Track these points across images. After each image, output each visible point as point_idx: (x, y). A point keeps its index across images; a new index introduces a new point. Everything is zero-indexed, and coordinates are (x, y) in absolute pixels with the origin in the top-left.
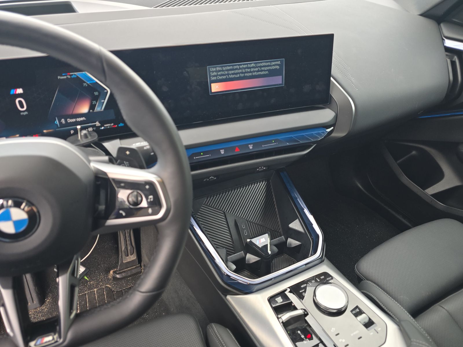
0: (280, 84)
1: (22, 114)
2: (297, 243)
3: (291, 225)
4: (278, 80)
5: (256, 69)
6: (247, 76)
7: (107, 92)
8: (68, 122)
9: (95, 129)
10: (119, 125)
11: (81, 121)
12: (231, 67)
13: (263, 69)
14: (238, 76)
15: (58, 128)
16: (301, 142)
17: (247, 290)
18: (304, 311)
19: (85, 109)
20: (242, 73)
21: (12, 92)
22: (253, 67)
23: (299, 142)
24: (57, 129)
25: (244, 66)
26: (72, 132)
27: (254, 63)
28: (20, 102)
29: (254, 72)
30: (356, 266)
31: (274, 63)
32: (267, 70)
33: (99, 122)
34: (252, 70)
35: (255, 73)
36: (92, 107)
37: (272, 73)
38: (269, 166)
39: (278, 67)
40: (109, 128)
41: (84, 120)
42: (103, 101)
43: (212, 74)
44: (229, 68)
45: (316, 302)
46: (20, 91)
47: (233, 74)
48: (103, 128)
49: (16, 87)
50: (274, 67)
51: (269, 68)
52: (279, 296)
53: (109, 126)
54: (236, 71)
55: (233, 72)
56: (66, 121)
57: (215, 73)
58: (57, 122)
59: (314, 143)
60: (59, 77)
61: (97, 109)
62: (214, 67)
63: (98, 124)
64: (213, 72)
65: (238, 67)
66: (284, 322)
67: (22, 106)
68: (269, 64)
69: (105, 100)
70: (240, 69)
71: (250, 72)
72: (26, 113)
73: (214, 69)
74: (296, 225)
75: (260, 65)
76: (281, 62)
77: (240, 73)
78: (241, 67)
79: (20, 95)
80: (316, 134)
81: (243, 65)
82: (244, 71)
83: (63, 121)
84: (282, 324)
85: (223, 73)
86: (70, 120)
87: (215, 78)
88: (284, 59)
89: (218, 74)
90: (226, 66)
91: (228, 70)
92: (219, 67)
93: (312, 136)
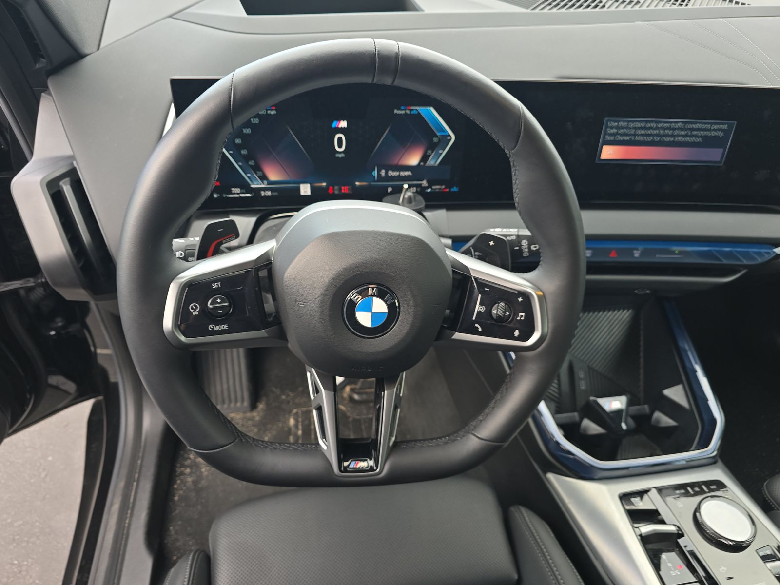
0: (715, 162)
1: (337, 155)
2: (670, 422)
3: (667, 392)
4: (715, 155)
5: (684, 133)
6: (664, 142)
7: (450, 140)
8: (389, 175)
9: (419, 189)
10: (452, 190)
11: (405, 176)
12: (643, 124)
13: (694, 133)
14: (650, 139)
15: (374, 181)
16: (725, 262)
17: (584, 473)
18: (677, 529)
19: (414, 160)
20: (658, 135)
21: (335, 124)
22: (679, 129)
23: (722, 261)
24: (372, 184)
25: (665, 125)
26: (390, 190)
27: (683, 122)
28: (340, 139)
29: (678, 136)
30: (766, 485)
31: (715, 127)
32: (701, 136)
33: (428, 182)
34: (676, 132)
35: (680, 139)
36: (425, 158)
37: (709, 142)
38: (657, 289)
39: (721, 134)
40: (438, 192)
41: (409, 176)
42: (440, 152)
43: (610, 131)
44: (639, 125)
45: (700, 521)
46: (343, 124)
47: (642, 135)
48: (429, 190)
49: (340, 119)
50: (713, 133)
51: (705, 133)
52: (637, 495)
53: (438, 189)
54: (650, 132)
55: (643, 132)
56: (386, 173)
57: (614, 131)
58: (375, 173)
59: (745, 267)
60: (395, 111)
61: (431, 162)
62: (615, 121)
63: (424, 183)
64: (612, 128)
65: (654, 125)
66: (643, 535)
67: (340, 146)
68: (708, 126)
69: (444, 150)
70: (657, 128)
71: (672, 136)
72: (343, 155)
73: (615, 124)
74: (676, 394)
75: (691, 126)
76: (730, 126)
77: (654, 135)
78: (659, 125)
79: (341, 130)
80: (755, 253)
81: (664, 123)
82: (662, 132)
83: (383, 172)
84: (639, 537)
85: (627, 131)
86: (391, 173)
87: (612, 138)
88: (736, 122)
89: (619, 132)
90: (636, 121)
91: (636, 128)
92: (623, 121)
93: (747, 255)
